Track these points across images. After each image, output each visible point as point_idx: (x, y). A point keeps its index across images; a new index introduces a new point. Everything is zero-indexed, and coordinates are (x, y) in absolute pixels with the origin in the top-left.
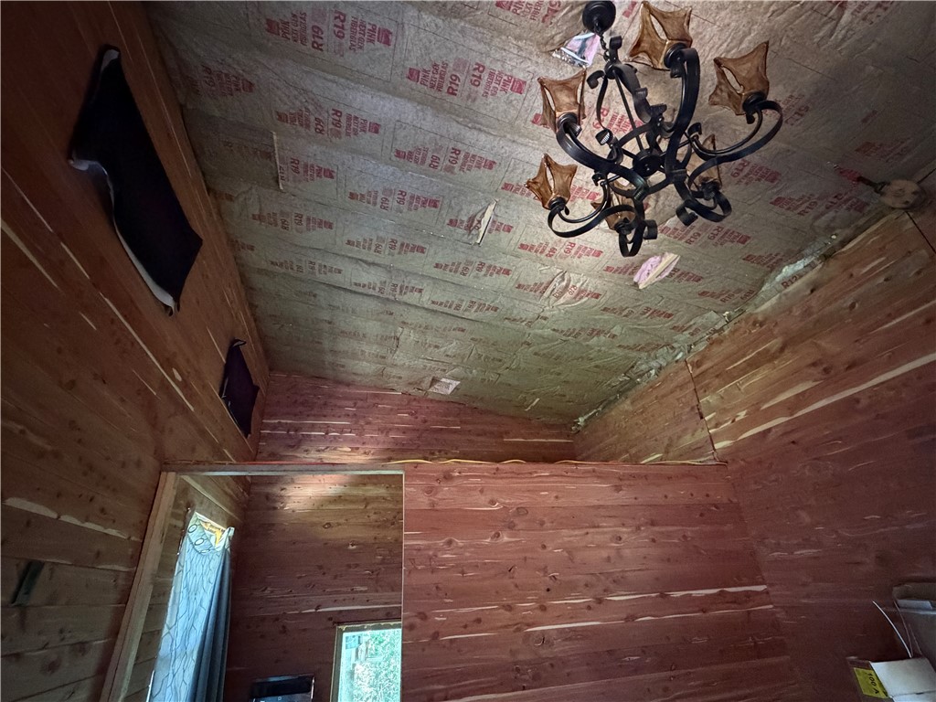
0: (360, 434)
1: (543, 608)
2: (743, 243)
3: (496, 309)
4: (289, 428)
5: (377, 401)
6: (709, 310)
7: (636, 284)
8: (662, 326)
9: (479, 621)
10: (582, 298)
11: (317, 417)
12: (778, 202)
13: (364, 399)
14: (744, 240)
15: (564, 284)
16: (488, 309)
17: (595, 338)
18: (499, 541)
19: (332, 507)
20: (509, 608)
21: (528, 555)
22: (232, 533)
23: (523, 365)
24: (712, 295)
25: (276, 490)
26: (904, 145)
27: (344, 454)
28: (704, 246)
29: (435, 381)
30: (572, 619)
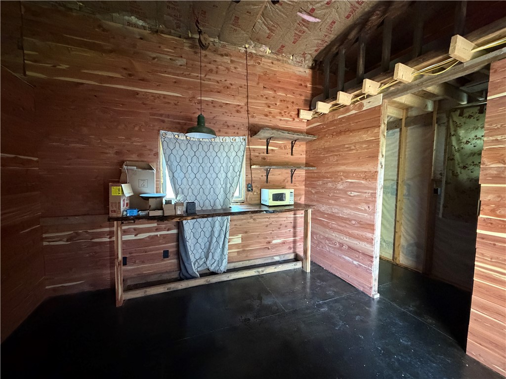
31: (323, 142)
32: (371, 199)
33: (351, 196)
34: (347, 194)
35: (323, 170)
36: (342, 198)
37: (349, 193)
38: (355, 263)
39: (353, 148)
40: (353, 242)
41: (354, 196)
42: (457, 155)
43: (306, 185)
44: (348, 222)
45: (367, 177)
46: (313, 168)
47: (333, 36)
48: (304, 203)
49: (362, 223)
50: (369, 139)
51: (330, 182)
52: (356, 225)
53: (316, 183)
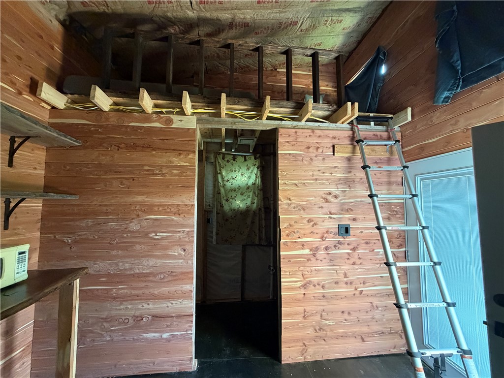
31: (96, 153)
32: (187, 239)
33: (155, 239)
34: (148, 237)
35: (97, 200)
36: (139, 243)
37: (152, 235)
38: (165, 336)
39: (158, 172)
40: (161, 306)
41: (162, 238)
42: (222, 190)
43: (43, 230)
44: (151, 278)
45: (180, 212)
46: (73, 197)
47: (120, 8)
48: (37, 268)
49: (174, 274)
50: (181, 164)
51: (113, 220)
52: (166, 280)
53: (78, 223)
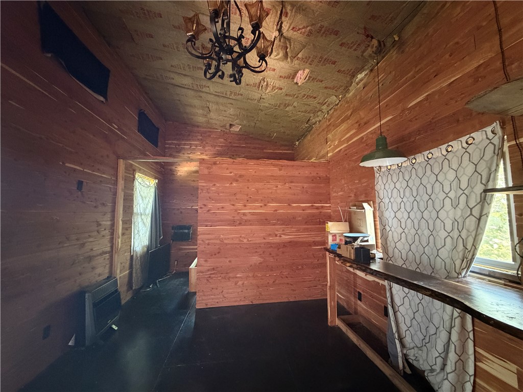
0: (204, 147)
1: (245, 206)
2: (334, 64)
3: (242, 95)
4: (176, 144)
5: (210, 134)
6: (333, 95)
7: (297, 83)
8: (313, 103)
9: (223, 208)
10: (275, 90)
11: (187, 140)
12: (342, 45)
13: (205, 132)
14: (334, 63)
15: (265, 83)
16: (238, 95)
17: (288, 108)
18: (232, 185)
19: (195, 175)
20: (233, 205)
21: (242, 190)
22: (157, 181)
23: (263, 119)
24: (330, 88)
25: (173, 168)
26: (391, 16)
27: (198, 155)
28: (317, 66)
29: (231, 125)
30: (255, 209)
